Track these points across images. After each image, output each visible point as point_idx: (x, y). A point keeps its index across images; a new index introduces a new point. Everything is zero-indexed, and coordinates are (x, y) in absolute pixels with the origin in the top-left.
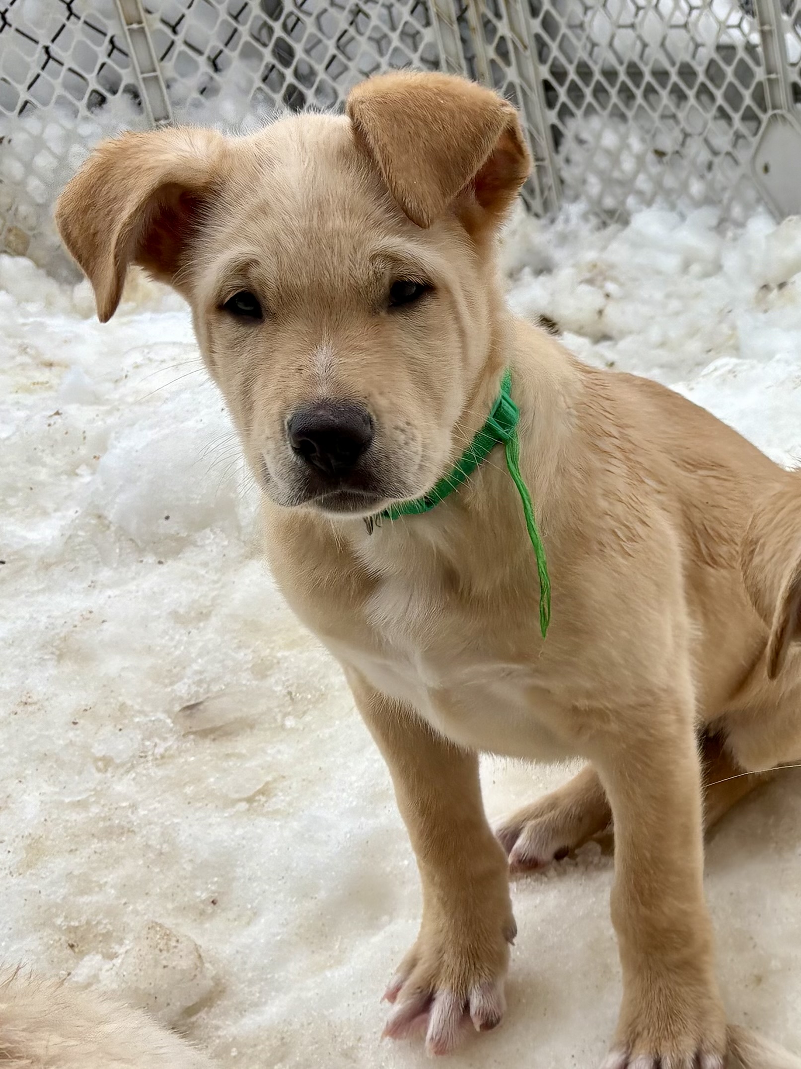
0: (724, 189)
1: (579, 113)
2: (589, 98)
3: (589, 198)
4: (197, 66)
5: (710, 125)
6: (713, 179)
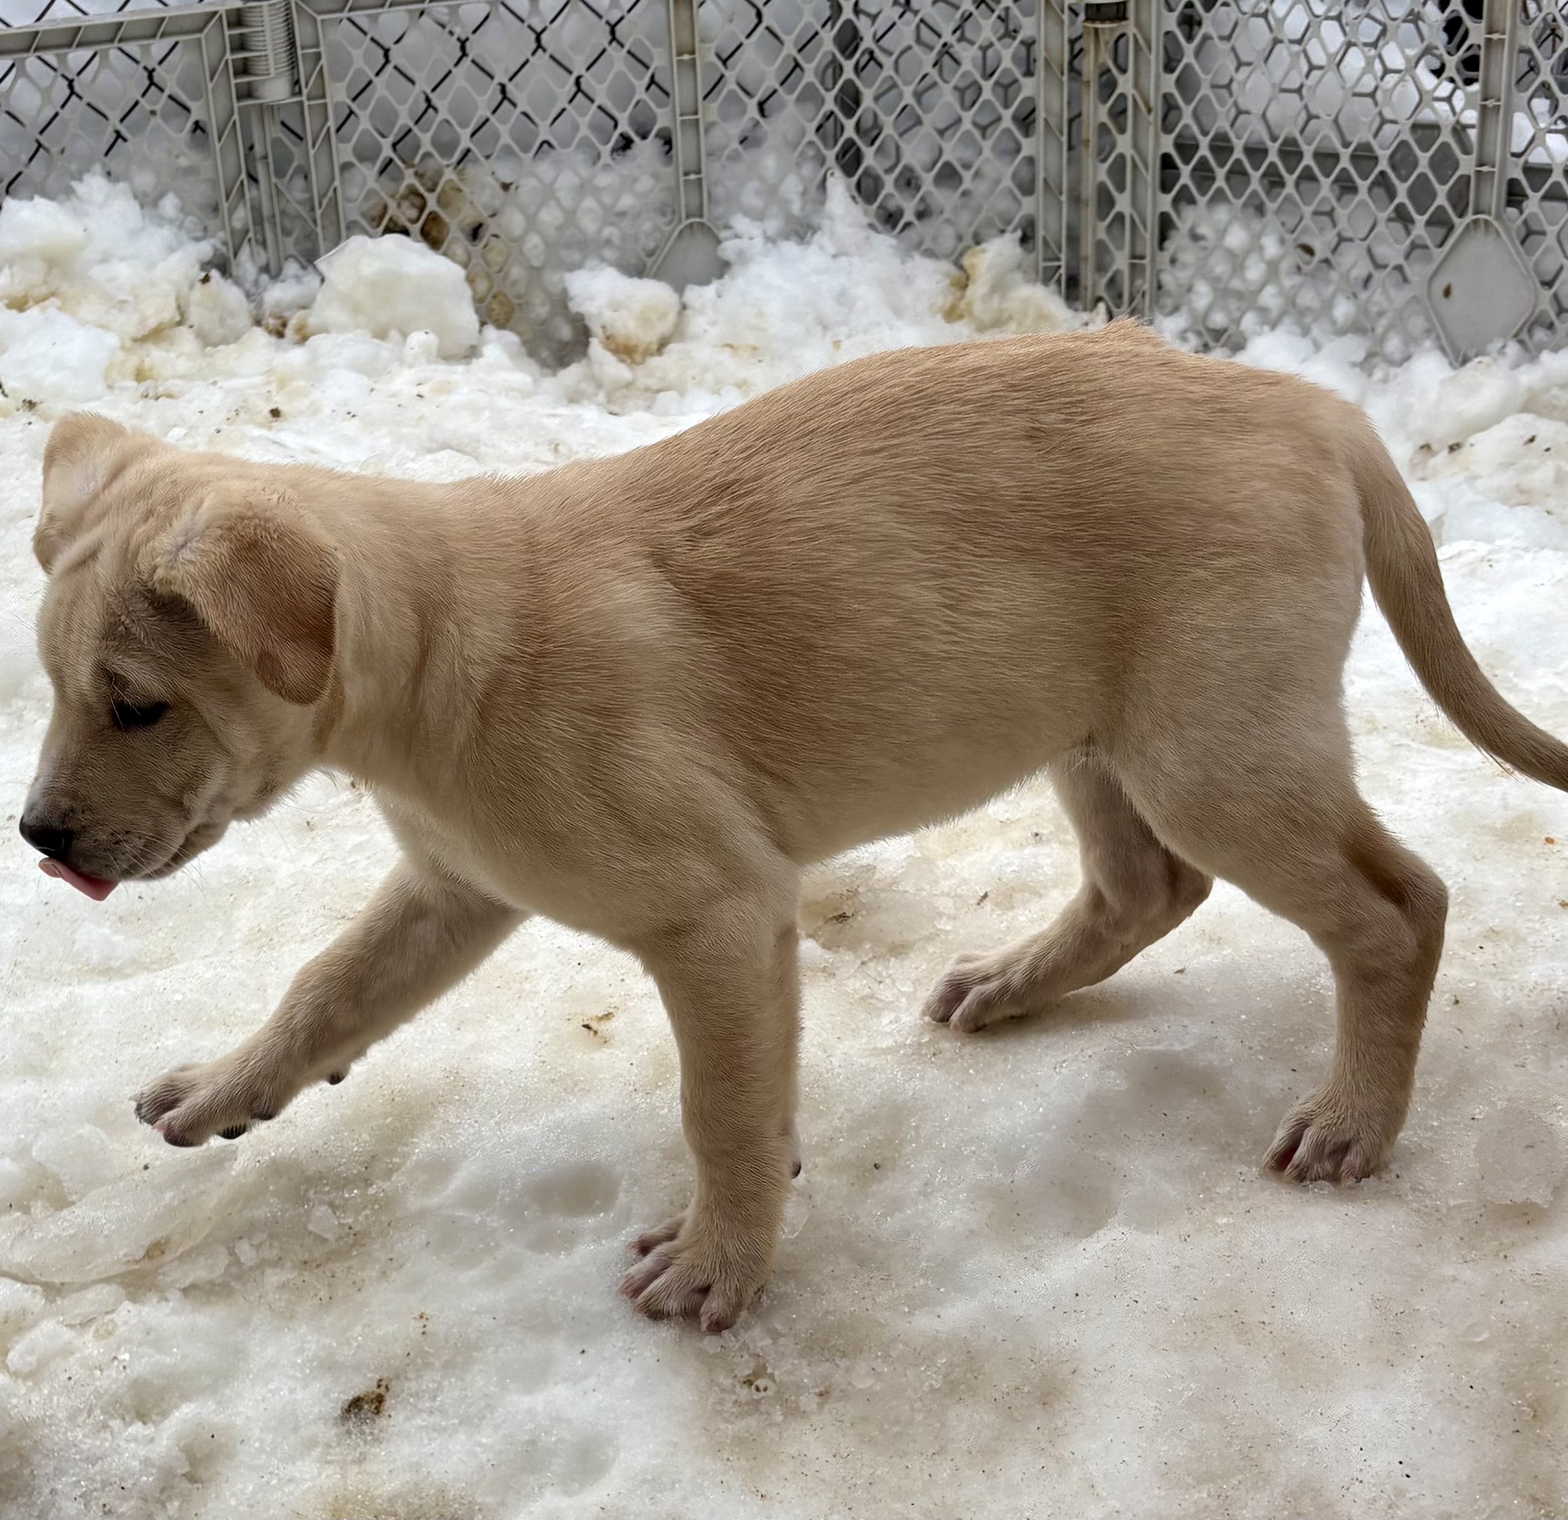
1: (1202, 200)
2: (1220, 182)
3: (1192, 312)
4: (744, 110)
5: (1381, 228)
6: (1369, 300)
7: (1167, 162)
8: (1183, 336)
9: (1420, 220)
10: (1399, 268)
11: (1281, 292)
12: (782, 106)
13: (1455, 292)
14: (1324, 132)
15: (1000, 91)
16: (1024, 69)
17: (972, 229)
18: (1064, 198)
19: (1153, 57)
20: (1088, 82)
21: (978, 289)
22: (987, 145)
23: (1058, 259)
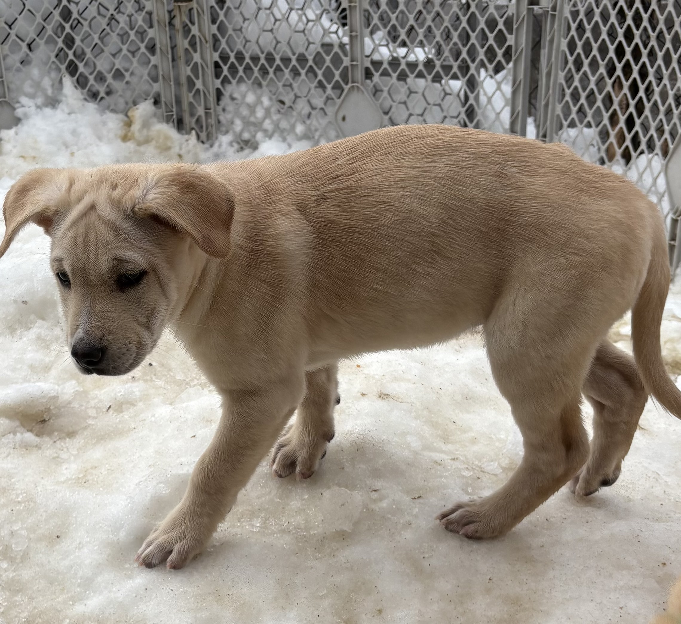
0: (316, 130)
1: (234, 82)
2: (241, 73)
3: (234, 132)
4: (20, 48)
5: (313, 91)
6: (311, 124)
7: (217, 65)
8: (231, 144)
9: (329, 87)
10: (322, 109)
11: (273, 122)
12: (38, 46)
13: (347, 119)
14: (284, 48)
15: (139, 36)
16: (149, 25)
17: (131, 100)
18: (172, 83)
19: (206, 18)
20: (178, 30)
21: (136, 127)
22: (135, 60)
23: (172, 111)
